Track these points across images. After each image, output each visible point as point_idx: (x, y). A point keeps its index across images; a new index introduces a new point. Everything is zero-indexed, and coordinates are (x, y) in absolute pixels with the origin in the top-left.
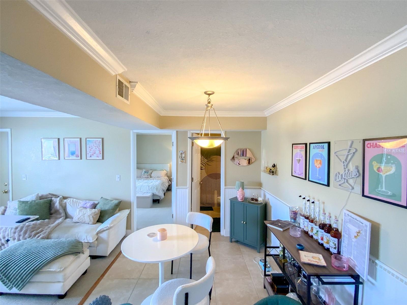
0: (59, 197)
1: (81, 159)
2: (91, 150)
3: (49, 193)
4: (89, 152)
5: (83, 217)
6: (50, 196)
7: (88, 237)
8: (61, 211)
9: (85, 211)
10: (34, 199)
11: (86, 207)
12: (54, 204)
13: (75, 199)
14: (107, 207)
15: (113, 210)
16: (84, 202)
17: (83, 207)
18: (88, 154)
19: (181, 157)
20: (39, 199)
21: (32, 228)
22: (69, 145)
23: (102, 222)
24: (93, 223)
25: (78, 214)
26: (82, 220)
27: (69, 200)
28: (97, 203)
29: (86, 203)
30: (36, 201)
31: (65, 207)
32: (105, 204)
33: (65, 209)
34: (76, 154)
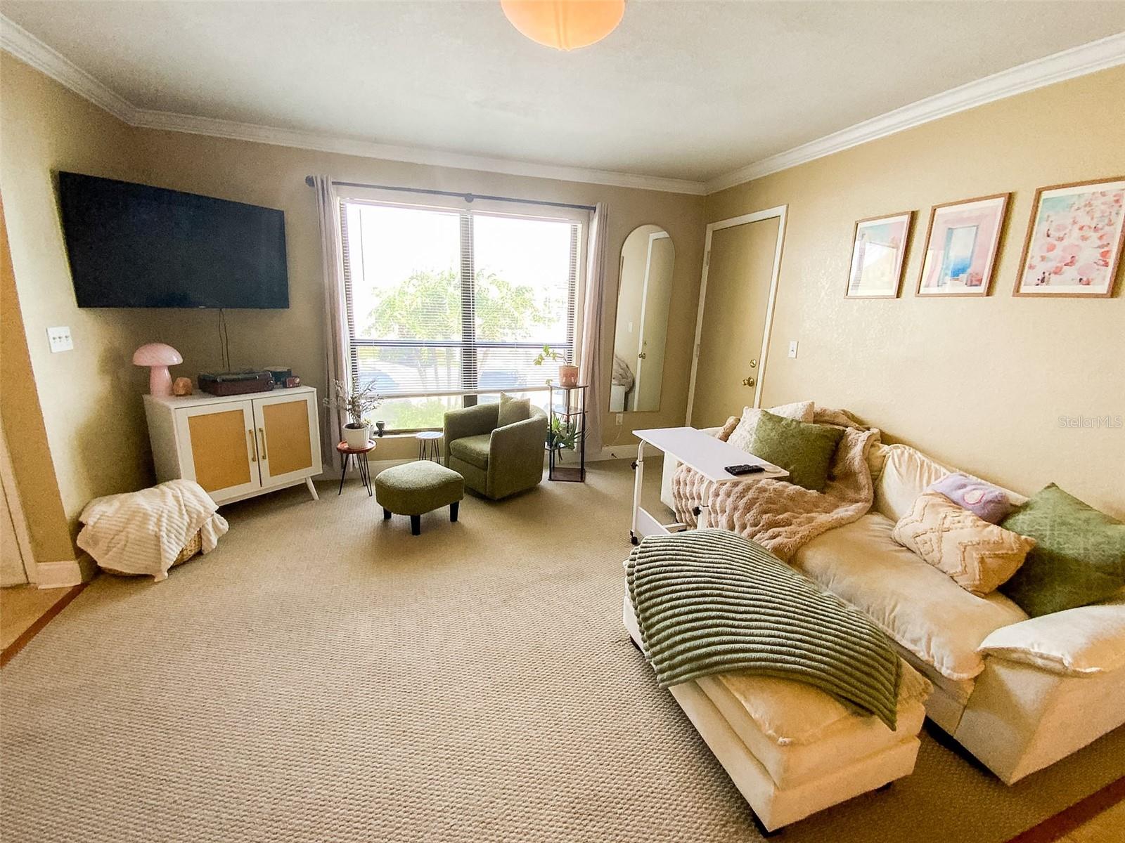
0: (868, 429)
1: (989, 292)
2: (1052, 248)
3: (844, 411)
4: (1036, 260)
5: (935, 541)
6: (843, 419)
7: (934, 640)
8: (863, 479)
9: (949, 518)
10: (799, 415)
11: (961, 502)
12: (848, 448)
13: (919, 454)
14: (1073, 546)
15: (1110, 574)
16: (956, 478)
17: (947, 498)
18: (1031, 267)
20: (812, 420)
21: (770, 501)
23: (1031, 611)
24: (974, 585)
25: (916, 516)
26: (927, 547)
27: (899, 451)
28: (1018, 504)
29: (964, 486)
30: (802, 425)
31: (881, 469)
32: (1063, 524)
33: (876, 478)
34: (969, 271)
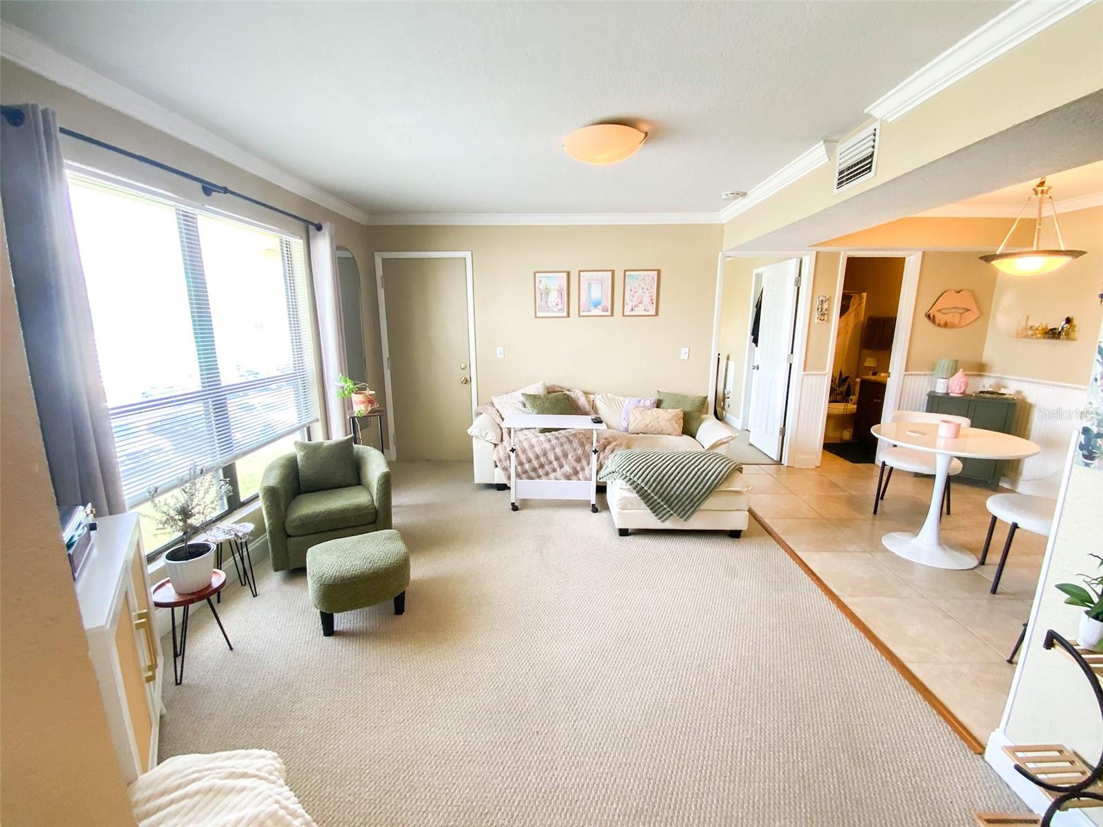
1: (612, 315)
2: (633, 296)
4: (628, 302)
9: (653, 413)
10: (541, 391)
13: (609, 394)
14: (686, 407)
15: (699, 412)
18: (627, 304)
19: (820, 310)
22: (590, 285)
25: (639, 418)
26: (655, 427)
27: (600, 395)
31: (594, 407)
33: (595, 411)
34: (602, 305)
